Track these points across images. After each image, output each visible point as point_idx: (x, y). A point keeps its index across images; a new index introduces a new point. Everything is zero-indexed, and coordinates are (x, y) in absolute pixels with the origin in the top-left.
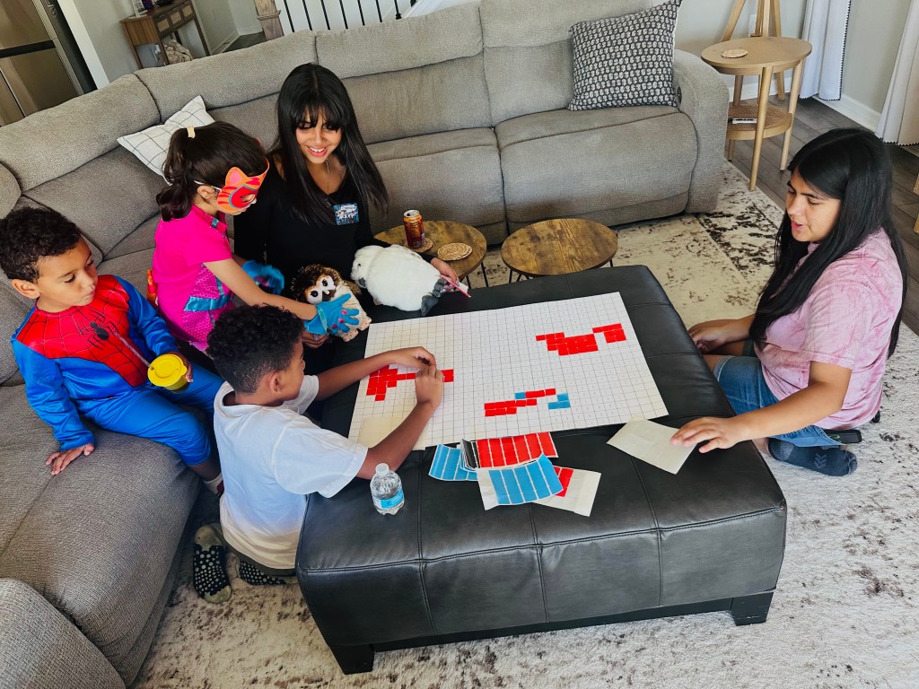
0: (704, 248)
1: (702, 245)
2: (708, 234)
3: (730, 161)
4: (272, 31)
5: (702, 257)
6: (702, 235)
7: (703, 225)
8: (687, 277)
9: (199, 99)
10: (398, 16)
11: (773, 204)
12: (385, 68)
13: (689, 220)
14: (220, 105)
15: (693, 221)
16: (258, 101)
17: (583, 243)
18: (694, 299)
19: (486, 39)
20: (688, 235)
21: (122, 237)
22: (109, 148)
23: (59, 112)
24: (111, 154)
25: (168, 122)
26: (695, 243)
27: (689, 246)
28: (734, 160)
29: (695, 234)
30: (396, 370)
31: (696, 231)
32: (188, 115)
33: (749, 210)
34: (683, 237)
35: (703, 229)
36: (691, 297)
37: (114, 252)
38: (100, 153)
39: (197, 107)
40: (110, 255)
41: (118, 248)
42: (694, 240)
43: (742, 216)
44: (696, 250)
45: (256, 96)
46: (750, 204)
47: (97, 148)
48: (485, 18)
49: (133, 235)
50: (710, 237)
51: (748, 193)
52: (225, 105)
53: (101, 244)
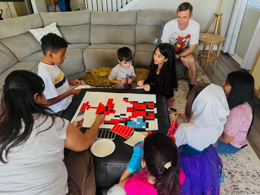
0: (185, 89)
1: (185, 88)
2: (188, 85)
3: (200, 66)
4: (82, 8)
5: (184, 91)
6: (186, 85)
7: (187, 82)
8: (179, 96)
9: (55, 23)
10: (117, 10)
11: (208, 80)
12: (108, 24)
13: (184, 80)
14: (61, 26)
15: (185, 81)
16: (72, 26)
17: (146, 76)
18: (179, 102)
19: (137, 21)
20: (182, 84)
21: (24, 57)
22: (26, 32)
23: (14, 19)
24: (27, 34)
25: (45, 28)
26: (184, 87)
27: (182, 88)
28: (201, 66)
29: (184, 84)
30: (90, 105)
31: (185, 84)
32: (51, 27)
33: (201, 81)
34: (181, 85)
35: (187, 84)
36: (178, 102)
37: (21, 60)
38: (24, 33)
39: (54, 25)
40: (20, 61)
41: (23, 59)
42: (183, 86)
43: (199, 82)
44: (183, 89)
45: (71, 25)
46: (202, 79)
47: (22, 31)
48: (138, 15)
49: (28, 57)
50: (188, 86)
51: (202, 76)
52: (62, 26)
53: (18, 57)
